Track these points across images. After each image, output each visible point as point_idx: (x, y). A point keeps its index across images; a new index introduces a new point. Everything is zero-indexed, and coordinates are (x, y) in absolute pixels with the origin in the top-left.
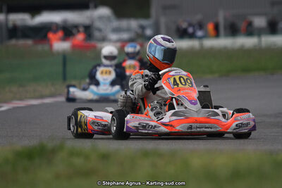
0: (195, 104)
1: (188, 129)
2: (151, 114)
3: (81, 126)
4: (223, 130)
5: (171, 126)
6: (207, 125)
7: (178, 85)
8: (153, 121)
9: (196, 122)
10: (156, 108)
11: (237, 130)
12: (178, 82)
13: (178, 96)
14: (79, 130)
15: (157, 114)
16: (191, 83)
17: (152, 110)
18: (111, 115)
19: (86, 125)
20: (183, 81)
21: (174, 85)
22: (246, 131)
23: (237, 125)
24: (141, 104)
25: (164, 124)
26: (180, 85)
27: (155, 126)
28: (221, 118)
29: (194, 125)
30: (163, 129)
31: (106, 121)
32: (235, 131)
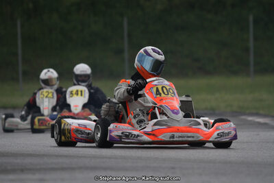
0: (177, 113)
1: (170, 138)
2: (134, 121)
3: (64, 135)
4: (205, 139)
5: (154, 135)
6: (189, 134)
7: (160, 94)
8: (136, 130)
9: (178, 131)
10: (138, 115)
11: (219, 139)
12: (161, 91)
13: (161, 106)
14: (63, 138)
15: (140, 122)
16: (174, 93)
17: (135, 117)
18: (94, 123)
19: (70, 133)
20: (165, 91)
21: (157, 95)
22: (228, 140)
23: (218, 135)
24: (124, 112)
25: (147, 134)
26: (163, 95)
27: (138, 136)
28: (202, 127)
29: (176, 134)
30: (146, 138)
31: (90, 129)
32: (216, 140)
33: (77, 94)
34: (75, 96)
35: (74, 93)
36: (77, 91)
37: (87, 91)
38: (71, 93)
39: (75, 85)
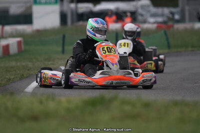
33: (125, 46)
34: (123, 47)
35: (122, 44)
36: (125, 43)
37: (132, 43)
38: (120, 44)
39: (124, 38)
